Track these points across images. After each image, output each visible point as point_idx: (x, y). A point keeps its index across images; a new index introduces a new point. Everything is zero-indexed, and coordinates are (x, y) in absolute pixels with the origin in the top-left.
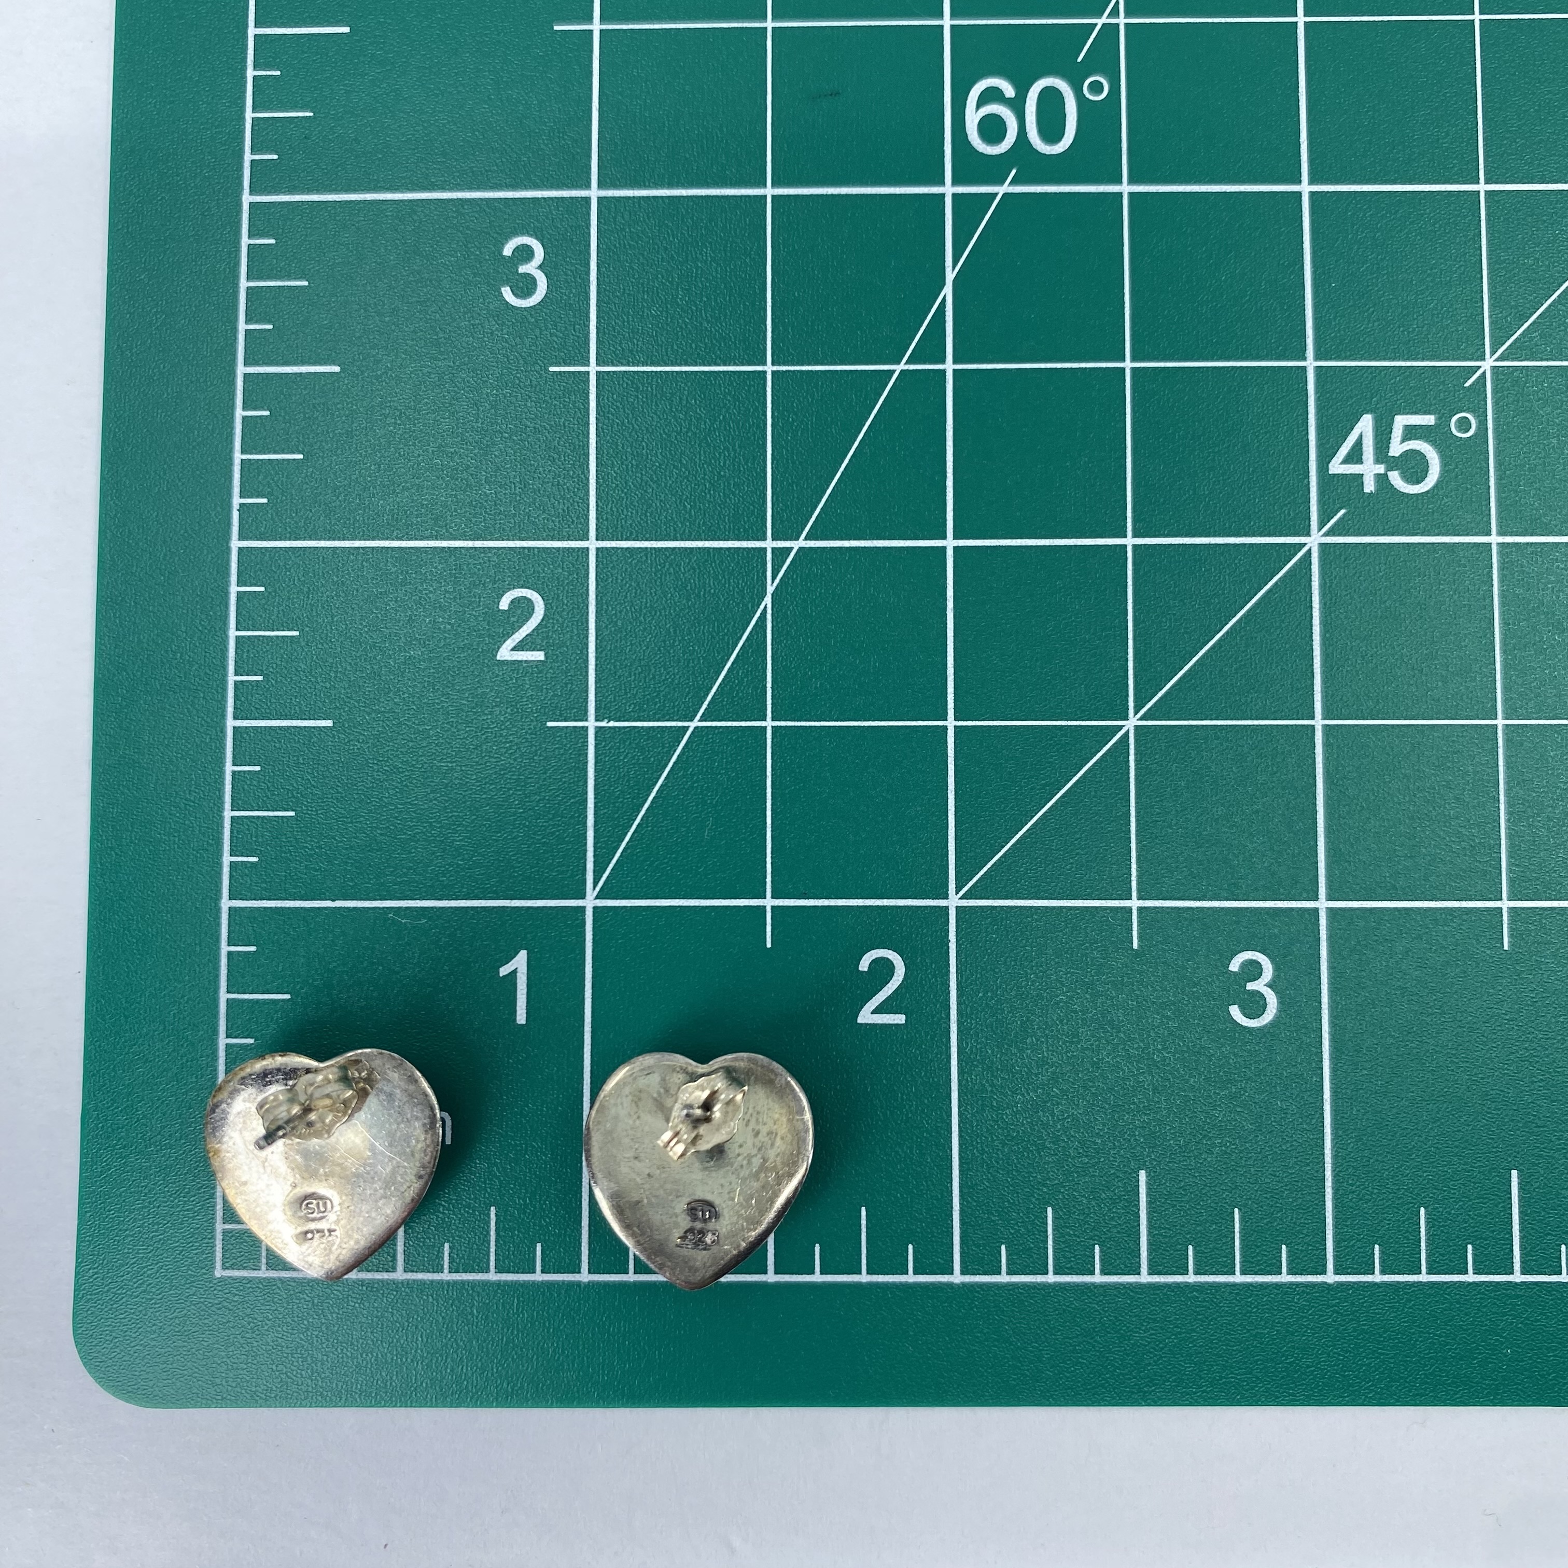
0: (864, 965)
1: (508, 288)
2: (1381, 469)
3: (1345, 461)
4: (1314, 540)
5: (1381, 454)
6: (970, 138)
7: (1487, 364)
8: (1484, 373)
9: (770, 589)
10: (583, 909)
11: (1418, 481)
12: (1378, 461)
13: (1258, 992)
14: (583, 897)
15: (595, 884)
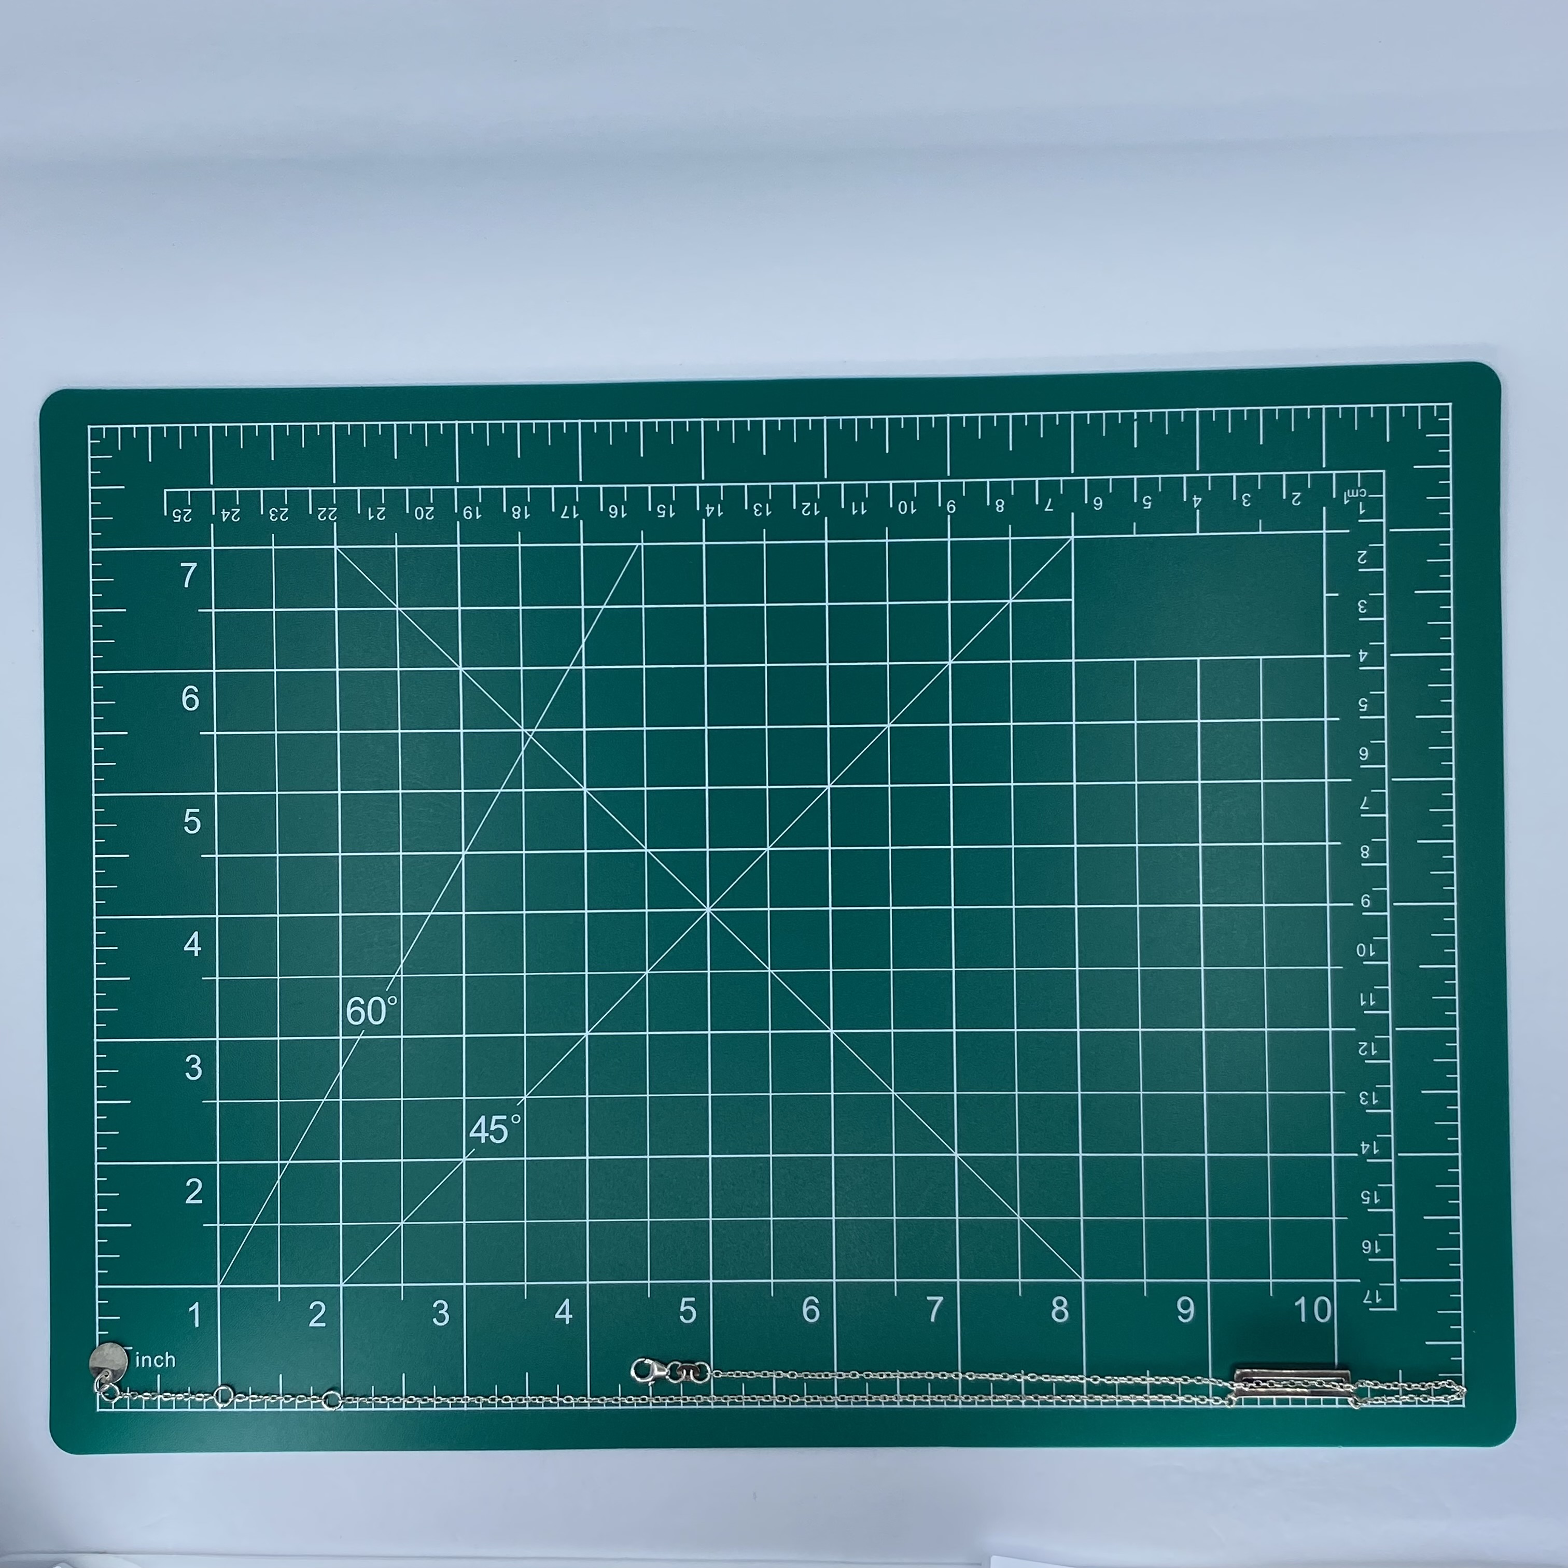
0: (312, 1307)
1: (188, 1073)
2: (487, 1135)
3: (475, 1132)
5: (488, 1130)
6: (349, 1019)
7: (525, 1098)
8: (523, 1101)
9: (279, 1178)
10: (216, 1289)
11: (500, 1139)
12: (486, 1132)
13: (443, 1314)
14: (217, 1284)
15: (221, 1280)
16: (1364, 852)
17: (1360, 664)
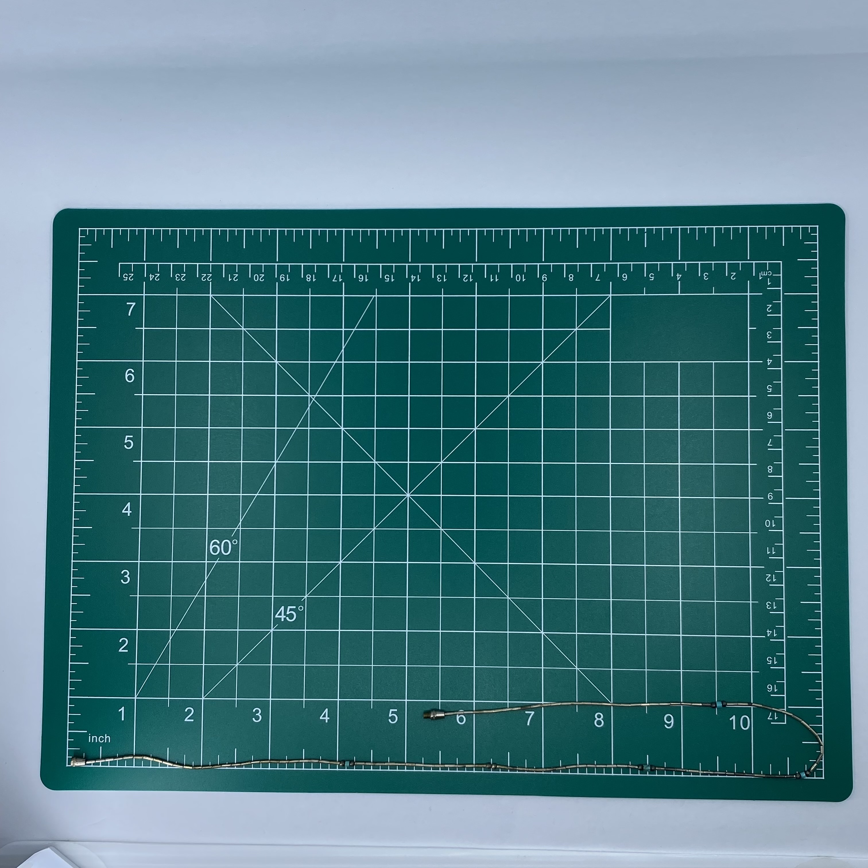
0: (186, 710)
1: (122, 580)
2: (285, 617)
3: (278, 615)
4: (272, 630)
6: (211, 552)
7: (306, 597)
8: (305, 599)
9: (170, 638)
10: (134, 699)
11: (292, 619)
12: (284, 615)
13: (258, 716)
14: (134, 697)
15: (136, 695)
16: (769, 470)
17: (768, 367)
